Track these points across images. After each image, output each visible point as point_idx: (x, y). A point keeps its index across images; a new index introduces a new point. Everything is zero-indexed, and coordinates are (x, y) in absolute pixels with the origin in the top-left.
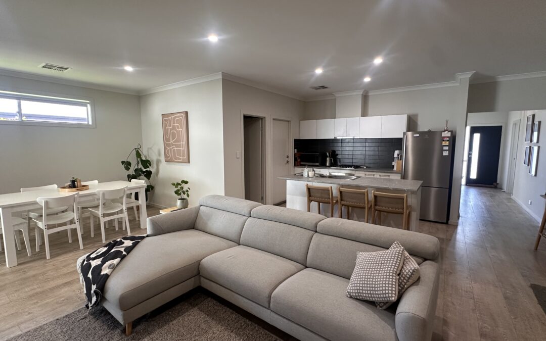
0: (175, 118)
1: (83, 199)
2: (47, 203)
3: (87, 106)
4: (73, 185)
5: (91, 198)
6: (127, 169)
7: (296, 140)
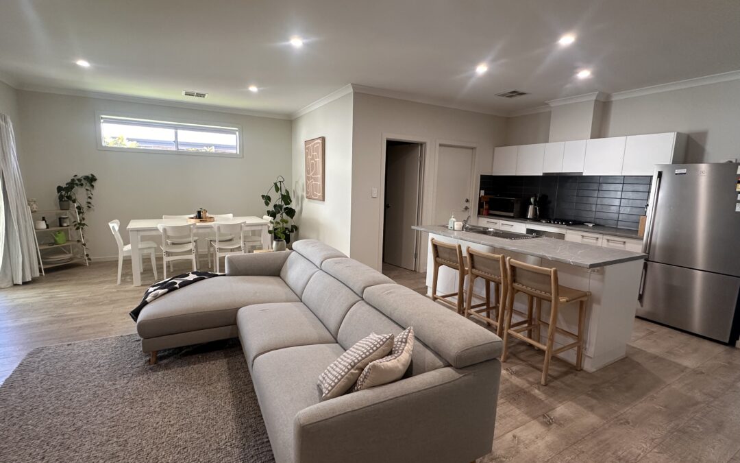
0: (314, 145)
1: (201, 231)
2: (165, 230)
3: (236, 134)
4: (199, 216)
5: (209, 230)
6: (267, 204)
7: (482, 177)
